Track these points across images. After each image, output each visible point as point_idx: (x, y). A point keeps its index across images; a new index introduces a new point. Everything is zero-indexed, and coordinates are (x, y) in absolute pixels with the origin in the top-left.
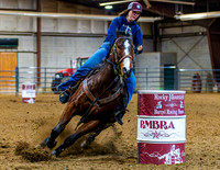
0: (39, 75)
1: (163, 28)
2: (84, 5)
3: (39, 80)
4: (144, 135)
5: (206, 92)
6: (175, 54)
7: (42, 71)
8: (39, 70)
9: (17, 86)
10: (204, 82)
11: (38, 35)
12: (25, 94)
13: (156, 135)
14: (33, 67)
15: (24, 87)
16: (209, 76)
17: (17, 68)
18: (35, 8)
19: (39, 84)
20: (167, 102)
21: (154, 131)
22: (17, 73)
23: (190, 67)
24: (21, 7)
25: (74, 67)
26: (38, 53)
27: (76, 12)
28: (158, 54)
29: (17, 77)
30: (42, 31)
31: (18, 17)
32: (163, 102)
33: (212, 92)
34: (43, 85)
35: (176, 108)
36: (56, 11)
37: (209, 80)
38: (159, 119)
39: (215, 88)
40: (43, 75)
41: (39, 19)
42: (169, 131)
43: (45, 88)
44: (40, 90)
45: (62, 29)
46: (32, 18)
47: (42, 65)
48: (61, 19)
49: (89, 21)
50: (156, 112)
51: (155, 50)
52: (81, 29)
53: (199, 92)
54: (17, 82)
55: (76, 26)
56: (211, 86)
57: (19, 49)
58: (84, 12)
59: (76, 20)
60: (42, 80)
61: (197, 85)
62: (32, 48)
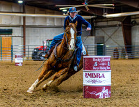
0: (24, 50)
1: (96, 22)
2: (50, 9)
3: (24, 52)
4: (87, 82)
5: (121, 59)
6: (103, 37)
7: (27, 47)
8: (24, 47)
9: (12, 56)
10: (120, 53)
11: (24, 27)
12: (16, 60)
13: (94, 82)
14: (21, 45)
15: (16, 57)
16: (123, 49)
17: (12, 46)
18: (22, 11)
19: (24, 55)
20: (101, 63)
21: (93, 79)
22: (12, 48)
23: (112, 44)
24: (14, 11)
25: (45, 45)
26: (24, 37)
27: (46, 14)
28: (93, 37)
29: (12, 51)
30: (26, 24)
31: (12, 17)
32: (98, 63)
33: (125, 59)
34: (27, 56)
35: (106, 66)
36: (34, 13)
37: (123, 52)
38: (96, 72)
39: (127, 57)
40: (27, 50)
41: (24, 17)
42: (102, 79)
43: (28, 57)
44: (25, 58)
45: (38, 23)
46: (20, 17)
47: (26, 44)
48: (37, 17)
49: (53, 19)
50: (94, 68)
51: (92, 35)
52: (48, 23)
53: (117, 59)
54: (12, 54)
55: (46, 21)
56: (124, 55)
57: (13, 35)
58: (51, 13)
59: (46, 18)
60: (27, 53)
61: (116, 55)
62: (21, 34)
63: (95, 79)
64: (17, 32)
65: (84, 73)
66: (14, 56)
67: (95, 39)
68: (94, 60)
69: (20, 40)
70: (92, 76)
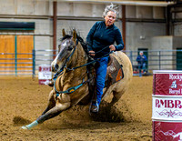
63: (173, 109)
64: (43, 27)
65: (154, 99)
66: (37, 67)
67: (174, 42)
68: (171, 77)
69: (48, 40)
70: (167, 104)
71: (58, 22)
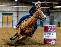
1: (50, 10)
4: (45, 37)
6: (53, 17)
11: (18, 12)
12: (14, 27)
13: (48, 37)
14: (17, 20)
15: (14, 25)
17: (12, 20)
18: (17, 5)
22: (12, 21)
24: (13, 5)
26: (18, 16)
27: (27, 6)
28: (49, 17)
30: (19, 11)
35: (54, 30)
36: (22, 6)
38: (49, 33)
41: (18, 8)
42: (52, 36)
45: (24, 10)
46: (16, 7)
48: (24, 8)
50: (48, 31)
51: (48, 16)
52: (29, 10)
54: (12, 24)
57: (13, 15)
58: (30, 6)
59: (27, 8)
63: (49, 36)
64: (15, 14)
65: (44, 33)
67: (50, 18)
68: (48, 27)
69: (16, 17)
71: (19, 13)
